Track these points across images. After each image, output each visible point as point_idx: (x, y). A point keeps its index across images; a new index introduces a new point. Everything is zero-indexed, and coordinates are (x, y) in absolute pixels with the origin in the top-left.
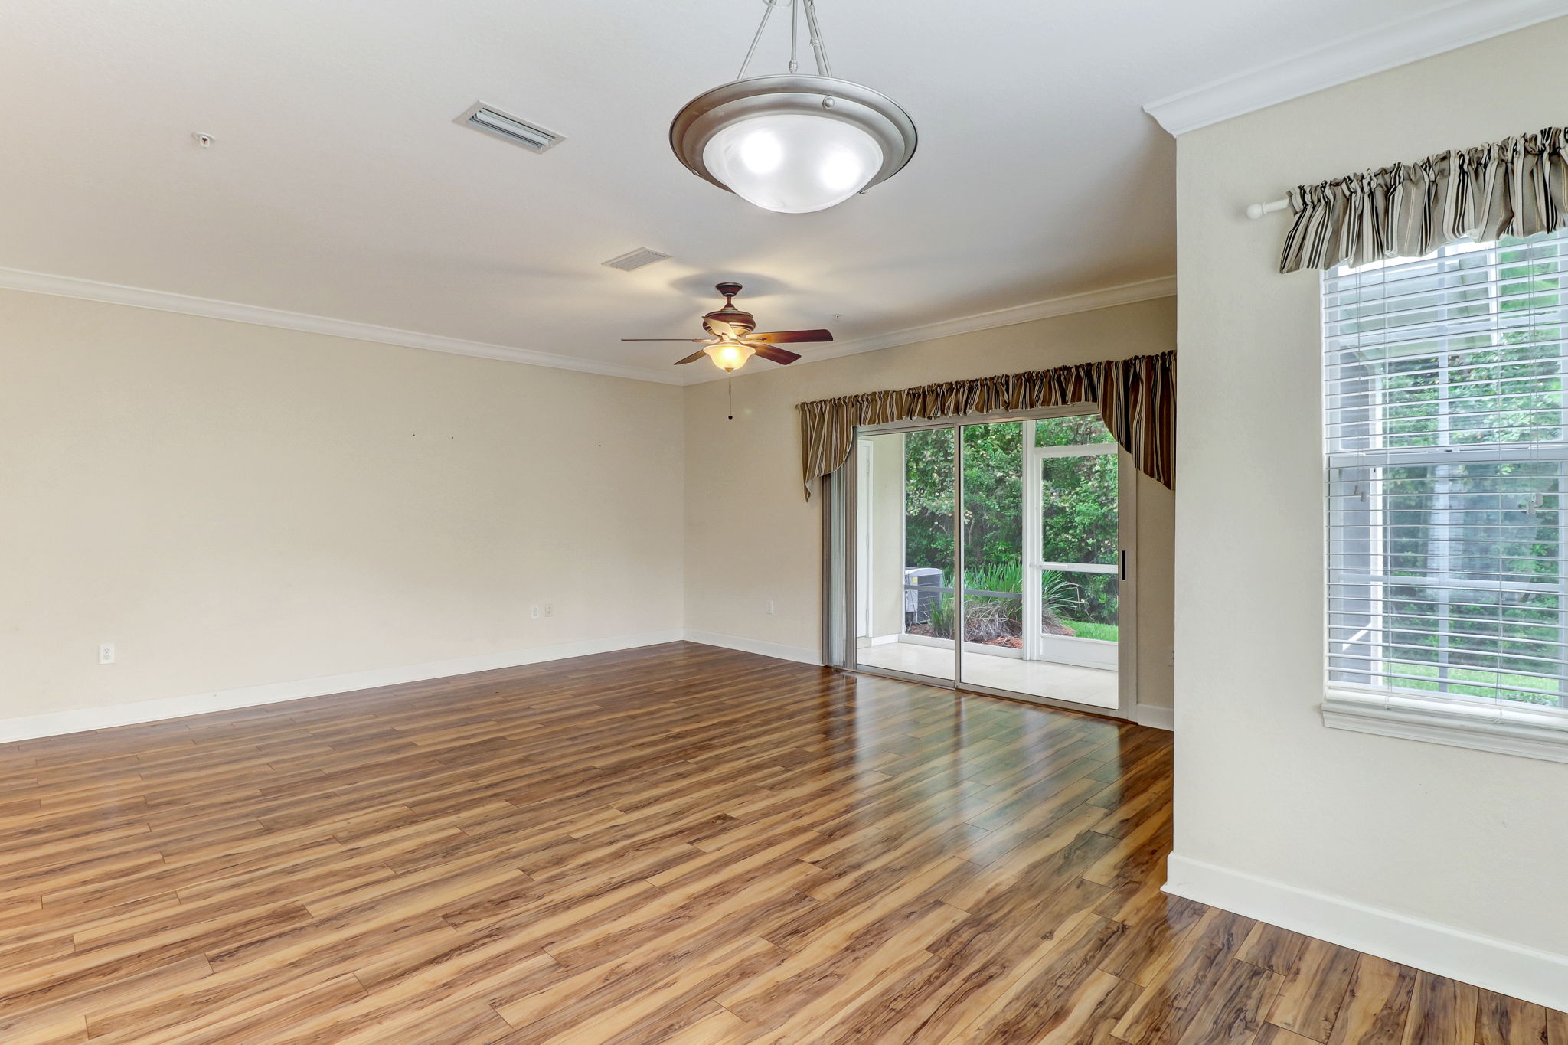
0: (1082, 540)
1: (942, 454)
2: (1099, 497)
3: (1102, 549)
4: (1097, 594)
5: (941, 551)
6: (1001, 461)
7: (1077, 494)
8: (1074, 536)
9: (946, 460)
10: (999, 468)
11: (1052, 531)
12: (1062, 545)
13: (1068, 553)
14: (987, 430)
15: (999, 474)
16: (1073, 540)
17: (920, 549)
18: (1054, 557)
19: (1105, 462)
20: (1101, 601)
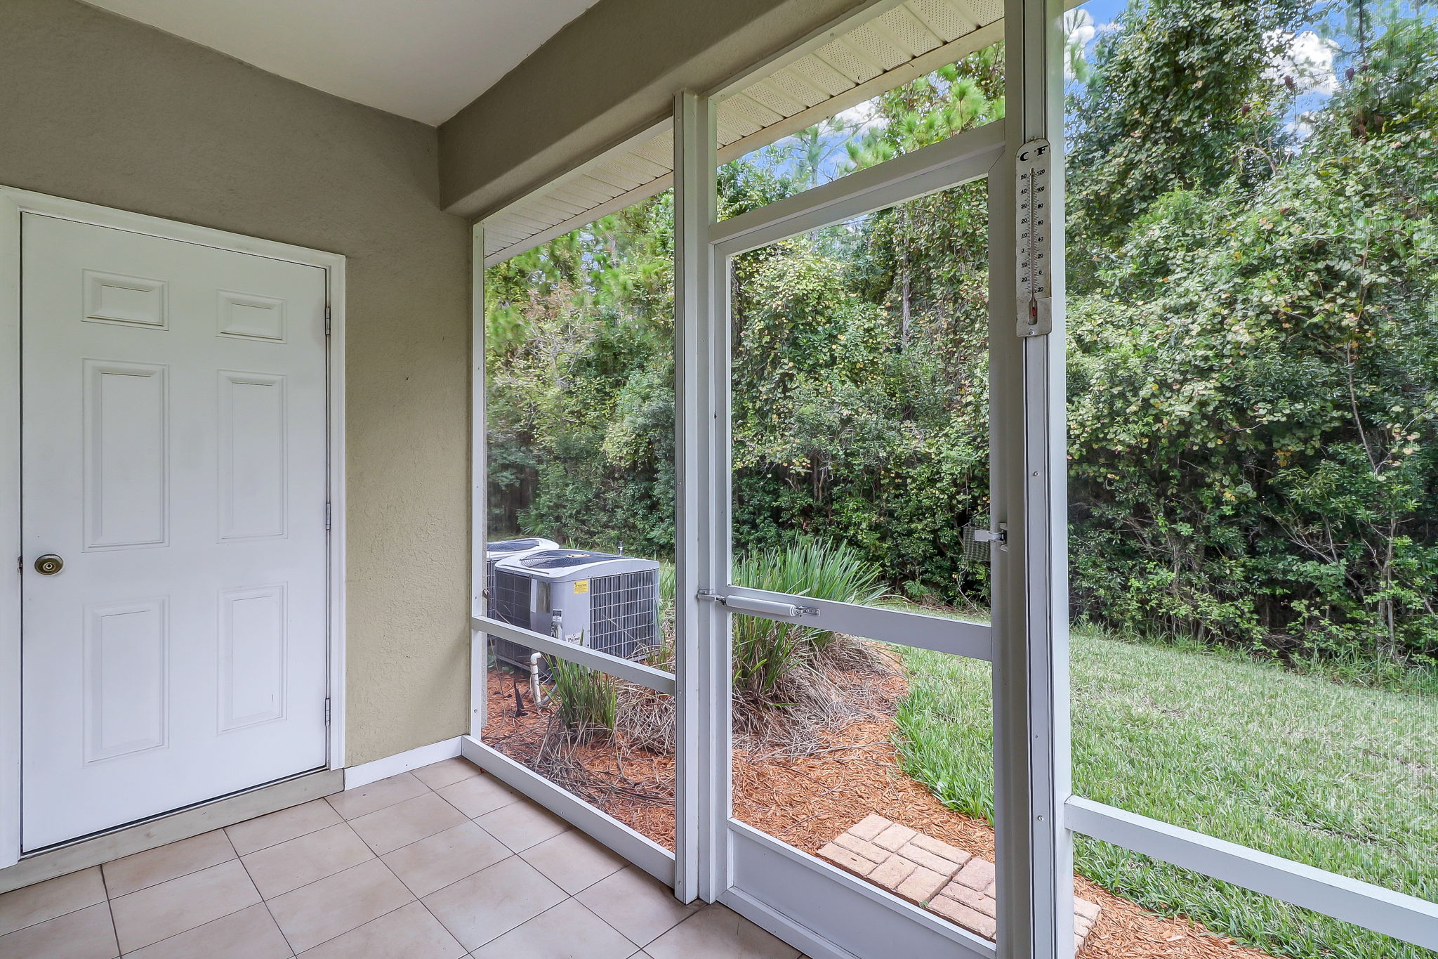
0: (952, 497)
1: (780, 390)
2: (974, 439)
3: (979, 508)
4: (973, 567)
5: (785, 509)
6: (850, 396)
7: (946, 435)
8: (943, 492)
9: (786, 398)
10: (846, 405)
11: (914, 485)
12: (926, 502)
13: (935, 514)
14: (833, 359)
15: (846, 412)
16: (941, 496)
17: (763, 506)
18: (918, 519)
19: (980, 390)
20: (978, 577)
